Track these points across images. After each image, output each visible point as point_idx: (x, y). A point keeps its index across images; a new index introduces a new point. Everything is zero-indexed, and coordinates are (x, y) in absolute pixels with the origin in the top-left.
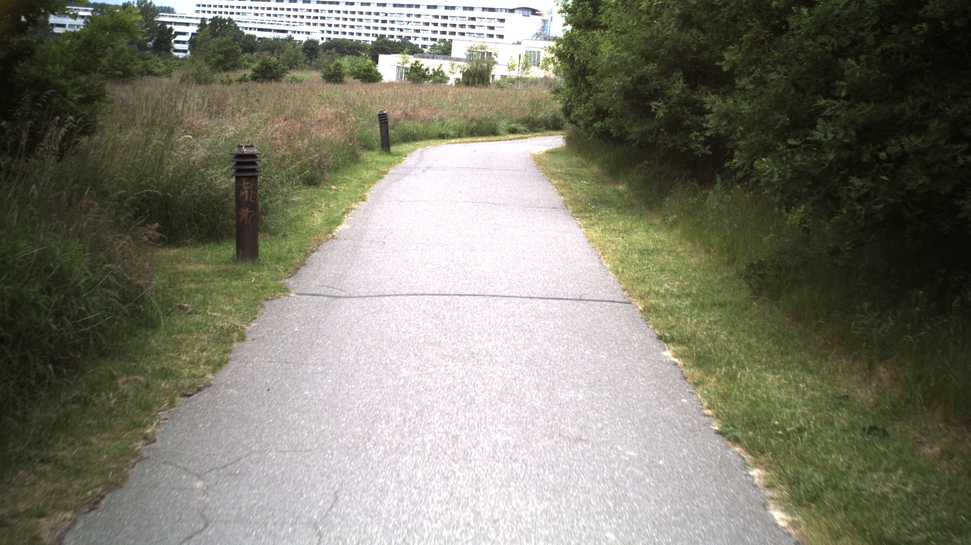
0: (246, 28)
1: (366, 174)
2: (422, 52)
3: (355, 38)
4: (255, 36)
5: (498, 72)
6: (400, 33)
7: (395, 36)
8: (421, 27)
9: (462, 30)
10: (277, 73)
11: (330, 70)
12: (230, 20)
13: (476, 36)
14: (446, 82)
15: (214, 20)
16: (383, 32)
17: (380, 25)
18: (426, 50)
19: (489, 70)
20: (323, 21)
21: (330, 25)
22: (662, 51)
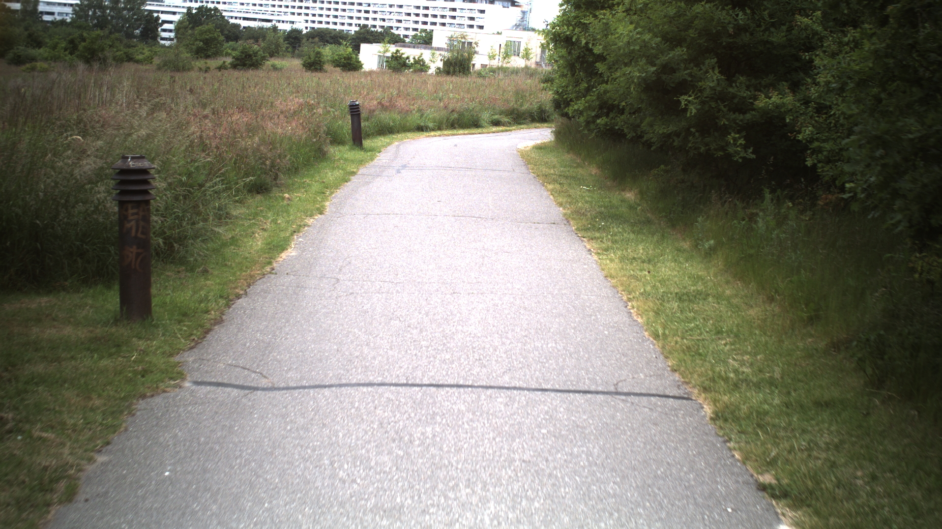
0: (232, 17)
1: (331, 175)
2: (404, 42)
3: (338, 27)
4: (239, 26)
5: (478, 61)
6: (382, 24)
7: (378, 26)
8: (403, 17)
9: (443, 21)
10: (257, 61)
11: (310, 58)
12: (216, 9)
13: (457, 26)
14: (426, 71)
15: (200, 9)
16: (366, 22)
17: (363, 15)
18: (407, 40)
19: (470, 59)
20: (307, 11)
21: (314, 15)
22: (692, 33)
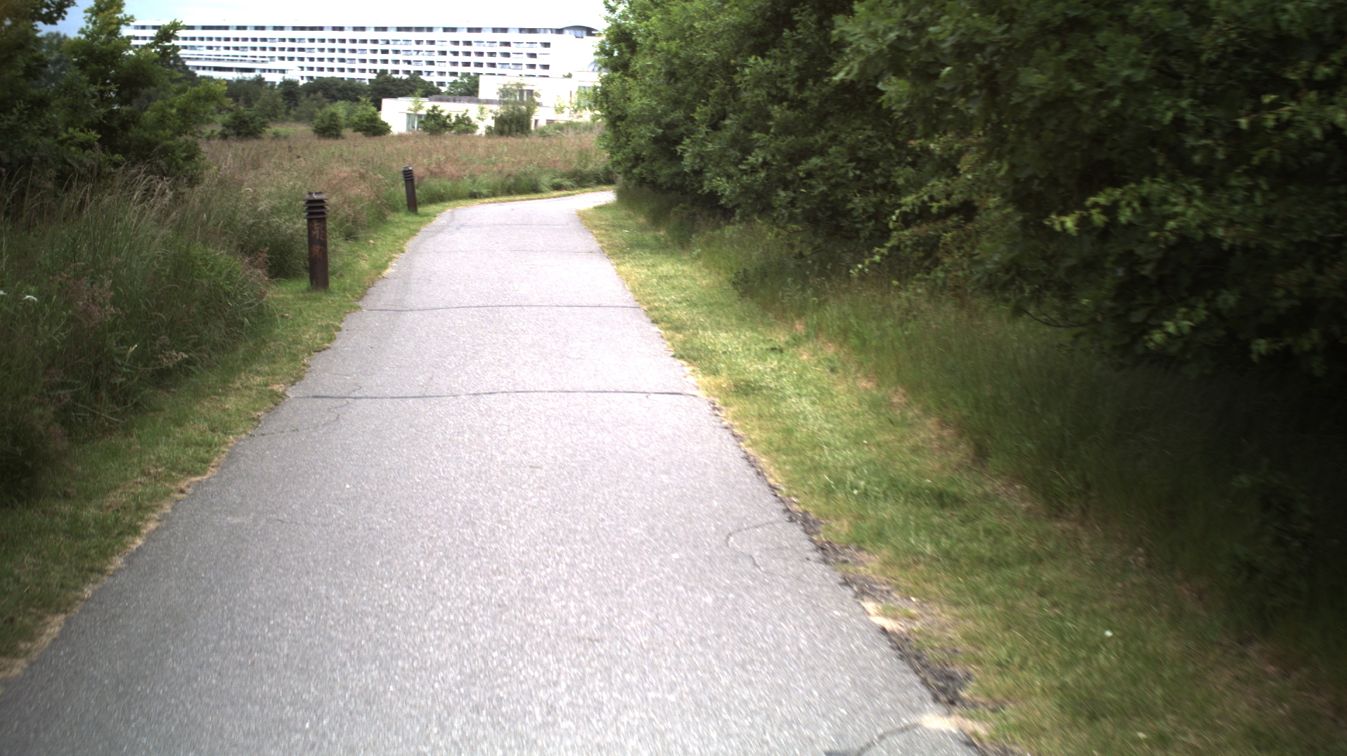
1: (398, 232)
2: (439, 92)
4: (212, 78)
5: (541, 117)
6: (407, 67)
7: (401, 70)
8: (436, 57)
9: (492, 60)
10: (255, 128)
11: (321, 122)
13: (513, 67)
14: (473, 132)
16: (384, 67)
17: (379, 56)
18: (444, 90)
19: (529, 114)
20: (301, 54)
21: (312, 59)
